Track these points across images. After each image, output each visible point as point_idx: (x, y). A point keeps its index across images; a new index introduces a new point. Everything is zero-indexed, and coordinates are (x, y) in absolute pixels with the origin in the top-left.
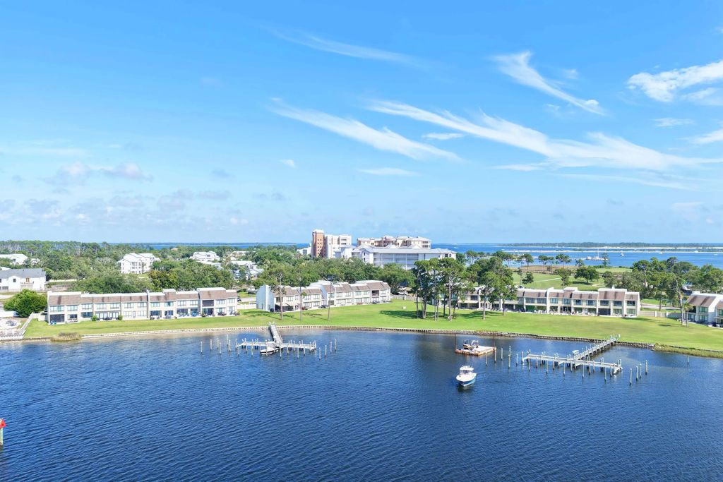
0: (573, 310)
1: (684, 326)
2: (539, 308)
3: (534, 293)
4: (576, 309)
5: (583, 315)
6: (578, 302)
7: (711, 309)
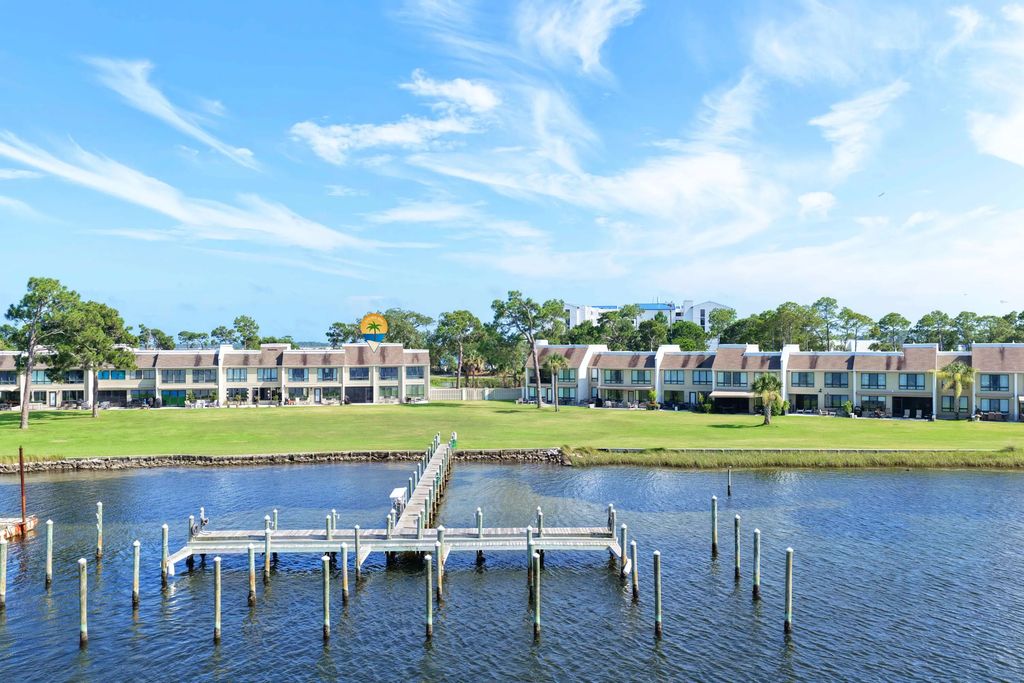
0: (285, 395)
2: (198, 395)
3: (183, 360)
4: (295, 393)
5: (310, 406)
6: (298, 373)
7: (582, 374)
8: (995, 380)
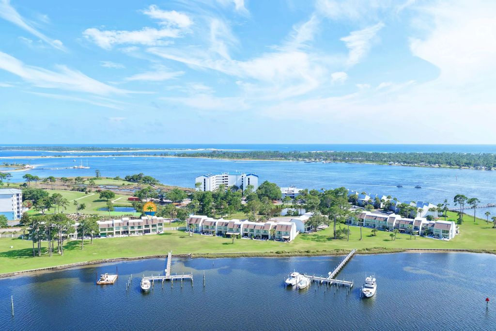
0: (129, 233)
1: (191, 237)
2: (109, 233)
3: (105, 225)
4: (132, 232)
5: (136, 235)
6: (133, 227)
7: (200, 225)
8: (279, 232)
